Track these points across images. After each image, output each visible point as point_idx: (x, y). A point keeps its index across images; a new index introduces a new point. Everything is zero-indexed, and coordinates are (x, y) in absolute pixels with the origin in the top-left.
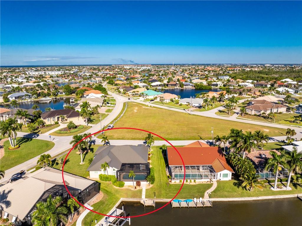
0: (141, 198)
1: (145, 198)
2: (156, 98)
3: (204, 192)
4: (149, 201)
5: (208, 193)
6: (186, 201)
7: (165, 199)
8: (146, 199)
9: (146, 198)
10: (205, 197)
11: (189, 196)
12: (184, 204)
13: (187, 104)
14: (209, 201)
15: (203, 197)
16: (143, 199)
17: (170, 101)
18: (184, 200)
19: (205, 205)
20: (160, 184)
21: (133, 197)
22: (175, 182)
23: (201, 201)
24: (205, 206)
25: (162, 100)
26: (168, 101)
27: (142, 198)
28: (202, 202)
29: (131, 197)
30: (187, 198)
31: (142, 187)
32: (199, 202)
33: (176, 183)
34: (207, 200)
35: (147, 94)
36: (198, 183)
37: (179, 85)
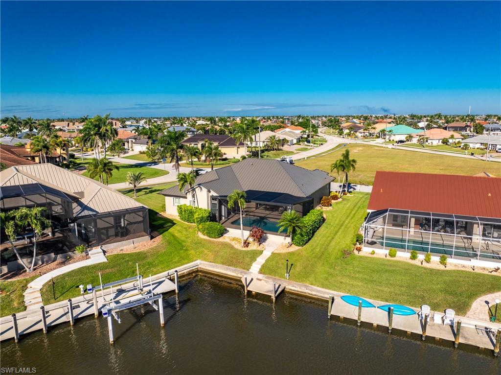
0: (248, 270)
1: (257, 272)
2: (410, 137)
3: (473, 296)
4: (266, 281)
5: (487, 302)
6: (389, 309)
7: (315, 287)
8: (261, 276)
9: (261, 272)
10: (469, 313)
11: (406, 298)
12: (375, 315)
13: (482, 147)
14: (486, 328)
15: (462, 308)
16: (251, 273)
17: (440, 143)
18: (383, 303)
19: (465, 338)
20: (323, 250)
21: (229, 262)
22: (373, 253)
23: (447, 321)
24: (461, 340)
25: (423, 141)
26: (435, 143)
27: (250, 270)
28: (452, 327)
29: (223, 263)
30: (395, 300)
31: (266, 247)
32: (440, 322)
33: (374, 256)
34: (479, 324)
35: (390, 131)
36: (453, 268)
37: (472, 130)
